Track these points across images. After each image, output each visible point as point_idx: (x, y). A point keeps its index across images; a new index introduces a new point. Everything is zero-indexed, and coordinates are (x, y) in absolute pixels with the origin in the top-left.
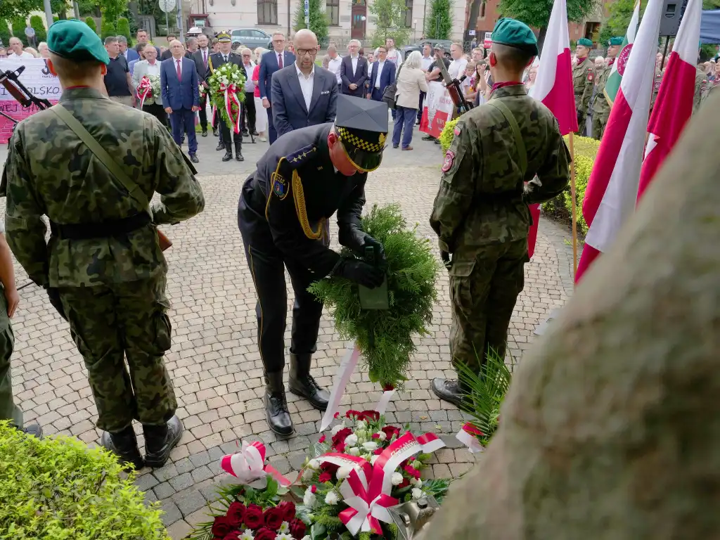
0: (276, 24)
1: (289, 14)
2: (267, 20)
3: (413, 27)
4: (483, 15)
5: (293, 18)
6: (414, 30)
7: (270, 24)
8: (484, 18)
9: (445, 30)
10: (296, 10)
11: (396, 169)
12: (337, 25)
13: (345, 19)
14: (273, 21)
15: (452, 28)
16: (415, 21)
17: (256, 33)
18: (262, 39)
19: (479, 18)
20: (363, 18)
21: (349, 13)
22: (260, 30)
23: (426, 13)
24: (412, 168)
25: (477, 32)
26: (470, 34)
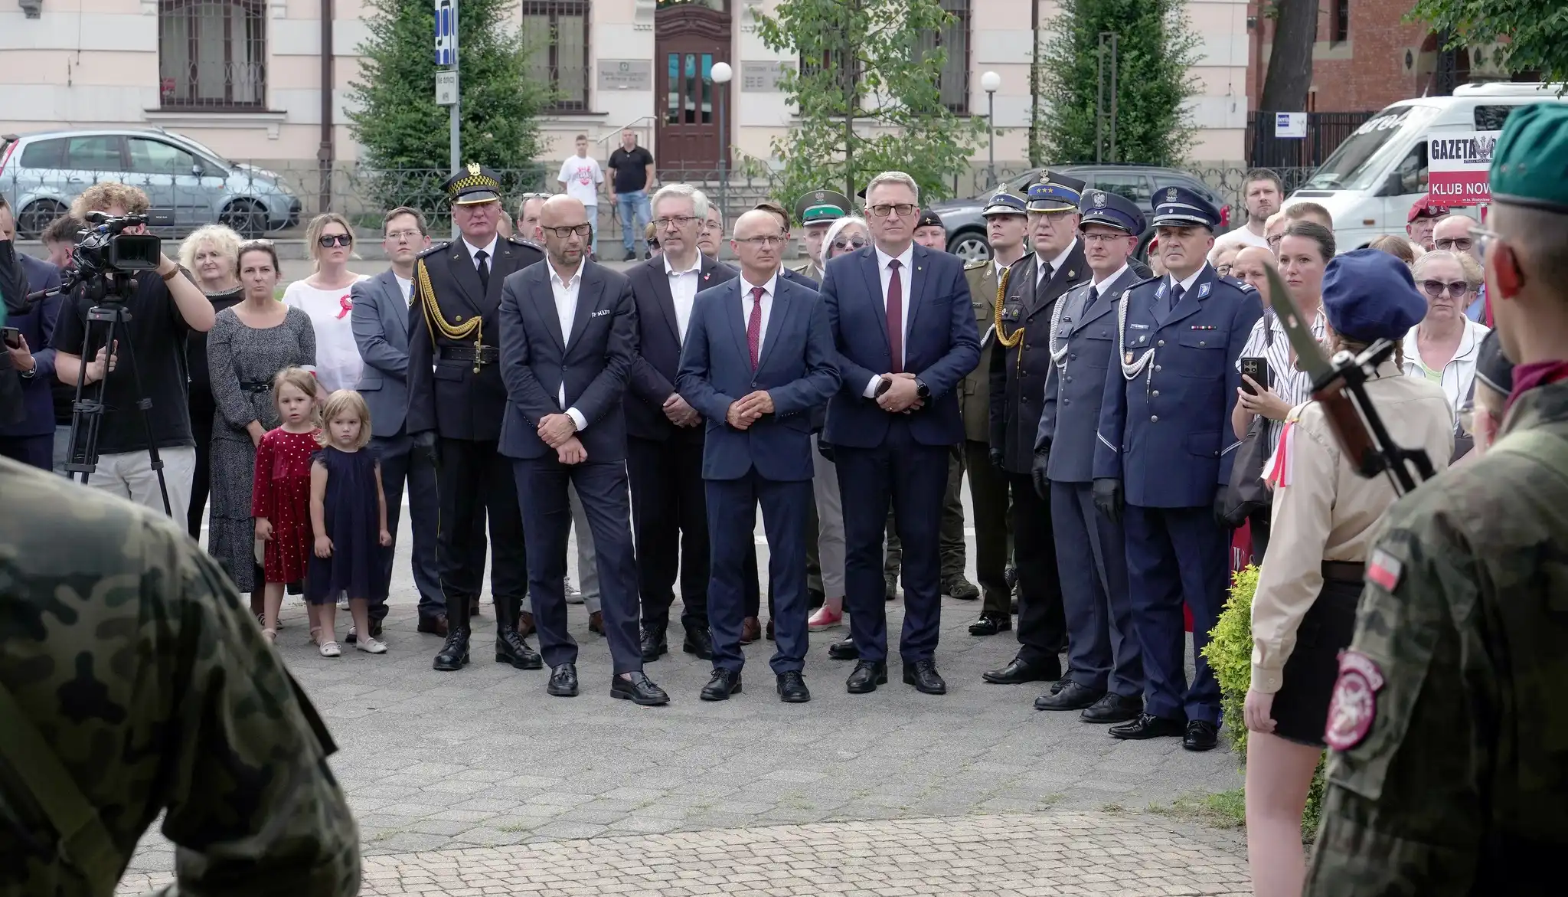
0: (258, 105)
1: (328, 58)
2: (211, 86)
3: (978, 105)
4: (1339, 34)
5: (347, 73)
6: (983, 125)
7: (226, 104)
8: (1345, 51)
9: (1149, 118)
10: (365, 36)
11: (990, 824)
12: (581, 107)
13: (623, 74)
14: (243, 93)
15: (1184, 104)
16: (985, 78)
17: (156, 152)
18: (185, 181)
19: (1322, 51)
20: (720, 72)
21: (642, 47)
22: (174, 135)
23: (1046, 36)
24: (1068, 818)
25: (1313, 121)
26: (1280, 132)
